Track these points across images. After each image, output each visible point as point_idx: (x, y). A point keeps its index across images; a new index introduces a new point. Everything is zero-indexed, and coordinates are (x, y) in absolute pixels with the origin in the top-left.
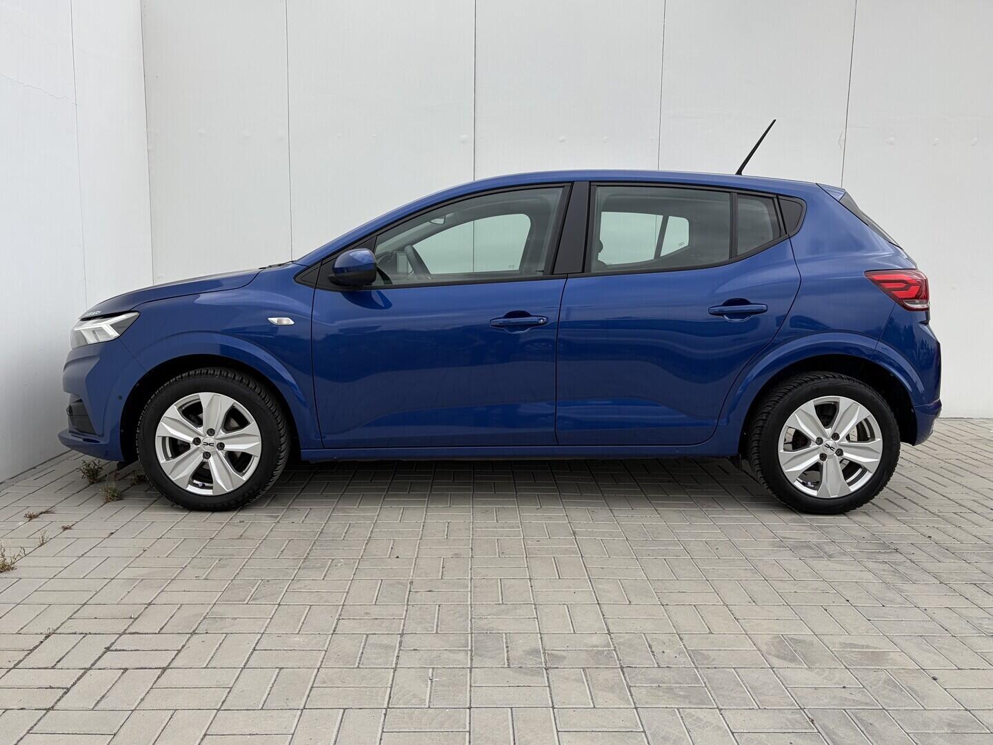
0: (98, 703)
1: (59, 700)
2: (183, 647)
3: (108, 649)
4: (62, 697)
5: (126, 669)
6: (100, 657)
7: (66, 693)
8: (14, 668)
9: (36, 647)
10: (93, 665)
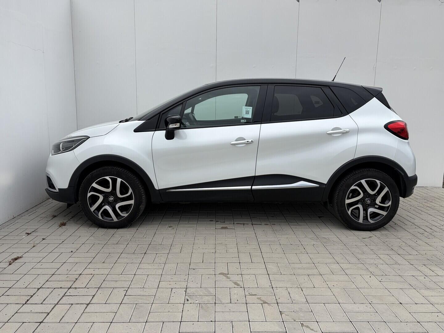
2: (95, 294)
3: (64, 295)
4: (46, 317)
5: (72, 304)
9: (34, 295)
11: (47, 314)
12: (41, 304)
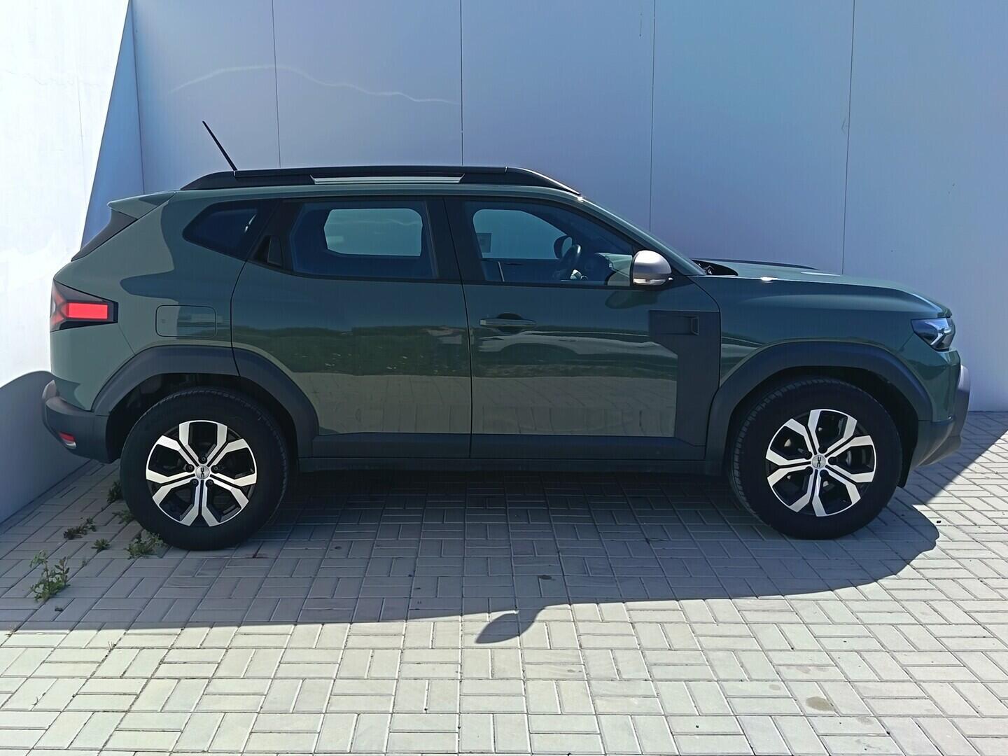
0: (163, 706)
1: (133, 704)
2: (222, 660)
3: (162, 662)
4: (135, 701)
5: (179, 679)
6: (157, 669)
7: (137, 698)
8: (90, 678)
9: (103, 661)
10: (153, 675)
11: (135, 696)
12: (121, 678)
